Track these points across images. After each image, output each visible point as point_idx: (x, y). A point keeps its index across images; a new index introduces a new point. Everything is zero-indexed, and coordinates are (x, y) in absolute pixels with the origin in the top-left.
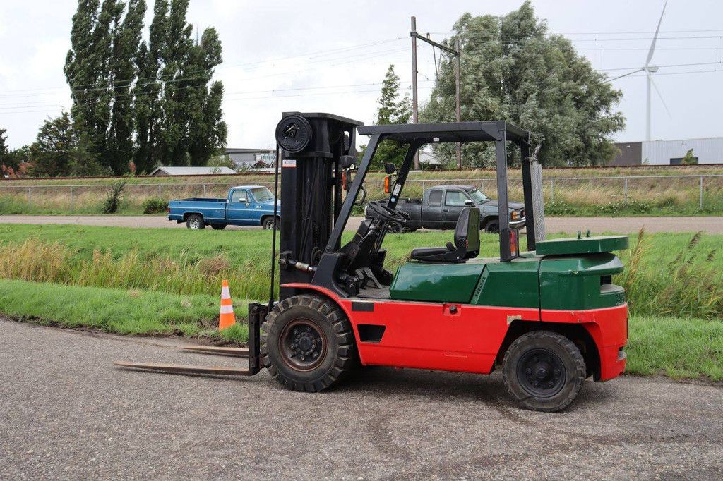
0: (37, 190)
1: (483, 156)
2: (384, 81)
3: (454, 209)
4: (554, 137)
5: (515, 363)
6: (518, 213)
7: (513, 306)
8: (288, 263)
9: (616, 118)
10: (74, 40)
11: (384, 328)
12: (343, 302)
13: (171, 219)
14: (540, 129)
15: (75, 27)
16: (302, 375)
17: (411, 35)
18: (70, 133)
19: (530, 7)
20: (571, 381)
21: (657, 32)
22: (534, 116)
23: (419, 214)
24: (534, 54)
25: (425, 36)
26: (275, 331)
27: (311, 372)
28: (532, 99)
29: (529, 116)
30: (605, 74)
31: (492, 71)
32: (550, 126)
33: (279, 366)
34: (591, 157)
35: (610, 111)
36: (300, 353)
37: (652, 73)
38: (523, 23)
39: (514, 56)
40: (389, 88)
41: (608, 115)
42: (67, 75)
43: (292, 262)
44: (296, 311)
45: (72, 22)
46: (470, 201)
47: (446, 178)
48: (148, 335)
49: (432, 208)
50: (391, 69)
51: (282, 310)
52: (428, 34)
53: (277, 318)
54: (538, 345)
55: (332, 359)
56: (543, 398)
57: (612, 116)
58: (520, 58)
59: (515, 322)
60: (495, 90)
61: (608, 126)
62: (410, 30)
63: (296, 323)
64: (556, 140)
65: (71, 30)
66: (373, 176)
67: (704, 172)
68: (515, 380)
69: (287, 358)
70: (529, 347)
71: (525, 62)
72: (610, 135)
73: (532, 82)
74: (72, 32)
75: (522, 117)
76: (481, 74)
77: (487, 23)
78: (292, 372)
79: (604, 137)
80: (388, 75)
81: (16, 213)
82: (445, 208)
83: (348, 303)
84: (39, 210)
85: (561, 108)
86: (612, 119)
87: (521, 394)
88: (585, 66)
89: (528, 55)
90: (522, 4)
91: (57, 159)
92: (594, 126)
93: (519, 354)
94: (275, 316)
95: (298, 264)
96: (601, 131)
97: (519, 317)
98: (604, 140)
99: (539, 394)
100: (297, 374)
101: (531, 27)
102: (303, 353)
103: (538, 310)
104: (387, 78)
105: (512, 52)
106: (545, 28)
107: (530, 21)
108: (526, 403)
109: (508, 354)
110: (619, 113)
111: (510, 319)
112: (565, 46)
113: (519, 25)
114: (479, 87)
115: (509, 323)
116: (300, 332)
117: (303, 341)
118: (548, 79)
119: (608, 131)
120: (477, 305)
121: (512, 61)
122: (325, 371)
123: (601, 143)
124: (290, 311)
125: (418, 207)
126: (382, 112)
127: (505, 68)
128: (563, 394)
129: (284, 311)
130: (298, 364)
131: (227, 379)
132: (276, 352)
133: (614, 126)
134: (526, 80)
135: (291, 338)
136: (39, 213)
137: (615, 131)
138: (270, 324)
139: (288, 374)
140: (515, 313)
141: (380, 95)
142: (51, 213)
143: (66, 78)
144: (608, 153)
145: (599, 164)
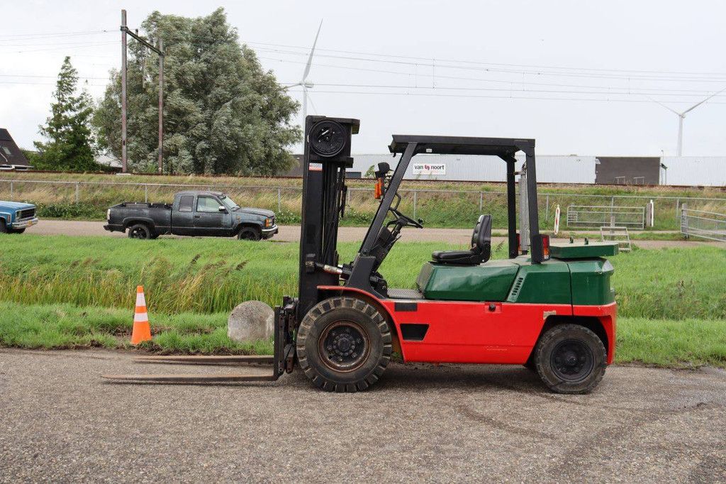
1: (174, 161)
2: (60, 74)
3: (205, 215)
4: (244, 146)
5: (549, 353)
6: (270, 221)
7: (547, 303)
8: (315, 265)
9: (295, 130)
11: (427, 326)
12: (386, 303)
14: (233, 137)
16: (343, 376)
17: (121, 30)
19: (223, 14)
20: (599, 366)
21: (313, 49)
22: (228, 123)
23: (169, 220)
24: (226, 61)
25: (134, 32)
26: (314, 334)
27: (353, 373)
28: (226, 107)
29: (223, 122)
30: (286, 87)
31: (184, 73)
32: (242, 134)
33: (318, 367)
34: (272, 166)
35: (289, 122)
36: (337, 355)
37: (308, 89)
38: (214, 29)
39: (206, 61)
40: (65, 82)
41: (287, 126)
43: (319, 265)
44: (338, 313)
46: (223, 208)
47: (160, 182)
48: (66, 348)
49: (182, 214)
50: (67, 60)
51: (323, 312)
52: (137, 31)
53: (318, 320)
54: (570, 337)
55: (377, 358)
56: (573, 382)
57: (292, 128)
58: (211, 63)
59: (550, 317)
60: (187, 93)
61: (288, 137)
62: (120, 24)
63: (337, 325)
64: (246, 149)
66: (78, 177)
67: (407, 187)
68: (549, 368)
69: (326, 361)
70: (562, 339)
71: (217, 68)
72: (288, 146)
73: (225, 88)
75: (216, 122)
76: (172, 76)
77: (179, 24)
78: (333, 373)
79: (284, 147)
80: (63, 68)
82: (196, 214)
83: (391, 304)
85: (249, 117)
86: (290, 131)
87: (554, 380)
88: (270, 79)
89: (220, 60)
90: (215, 10)
92: (275, 136)
93: (553, 345)
94: (315, 319)
95: (326, 267)
96: (281, 142)
97: (554, 313)
98: (283, 151)
99: (570, 380)
100: (338, 375)
101: (223, 34)
102: (342, 354)
103: (570, 305)
104: (64, 71)
105: (203, 56)
106: (236, 37)
107: (222, 28)
108: (558, 387)
109: (543, 346)
110: (298, 126)
111: (546, 314)
112: (250, 55)
113: (211, 30)
114: (171, 89)
115: (545, 318)
116: (338, 334)
117: (342, 342)
118: (239, 87)
119: (287, 143)
120: (516, 302)
121: (203, 66)
122: (368, 370)
123: (280, 154)
124: (331, 314)
125: (167, 213)
126: (55, 108)
127: (196, 73)
128: (591, 378)
129: (325, 313)
130: (338, 365)
131: (248, 386)
132: (315, 354)
133: (294, 138)
134: (218, 86)
135: (329, 340)
137: (293, 143)
138: (310, 327)
139: (328, 375)
140: (551, 309)
141: (55, 89)
144: (287, 164)
145: (279, 173)
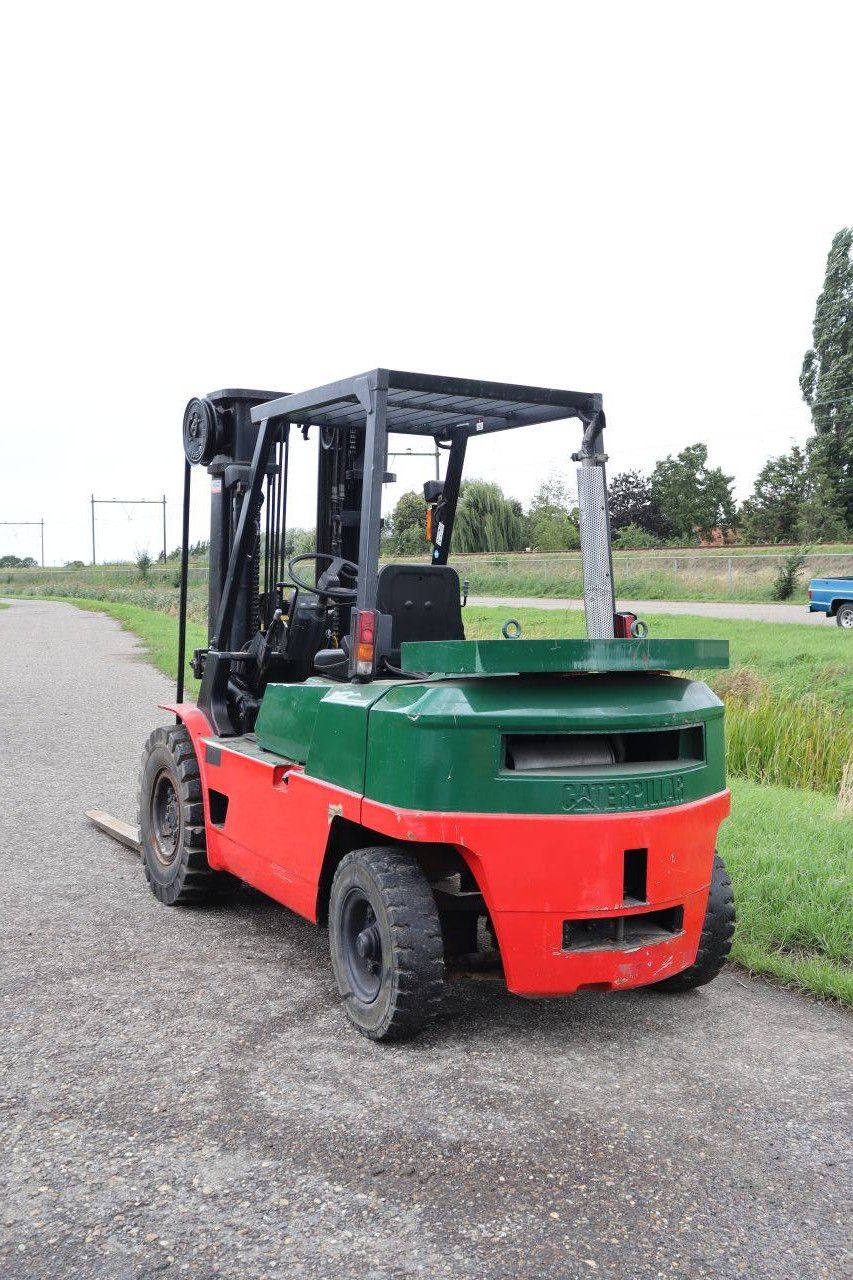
0: (700, 564)
10: (818, 333)
13: (813, 609)
15: (820, 313)
18: (803, 478)
42: (803, 388)
45: (816, 305)
65: (813, 318)
74: (815, 322)
81: (656, 598)
84: (687, 594)
91: (782, 518)
136: (687, 597)
142: (700, 599)
143: (802, 393)
